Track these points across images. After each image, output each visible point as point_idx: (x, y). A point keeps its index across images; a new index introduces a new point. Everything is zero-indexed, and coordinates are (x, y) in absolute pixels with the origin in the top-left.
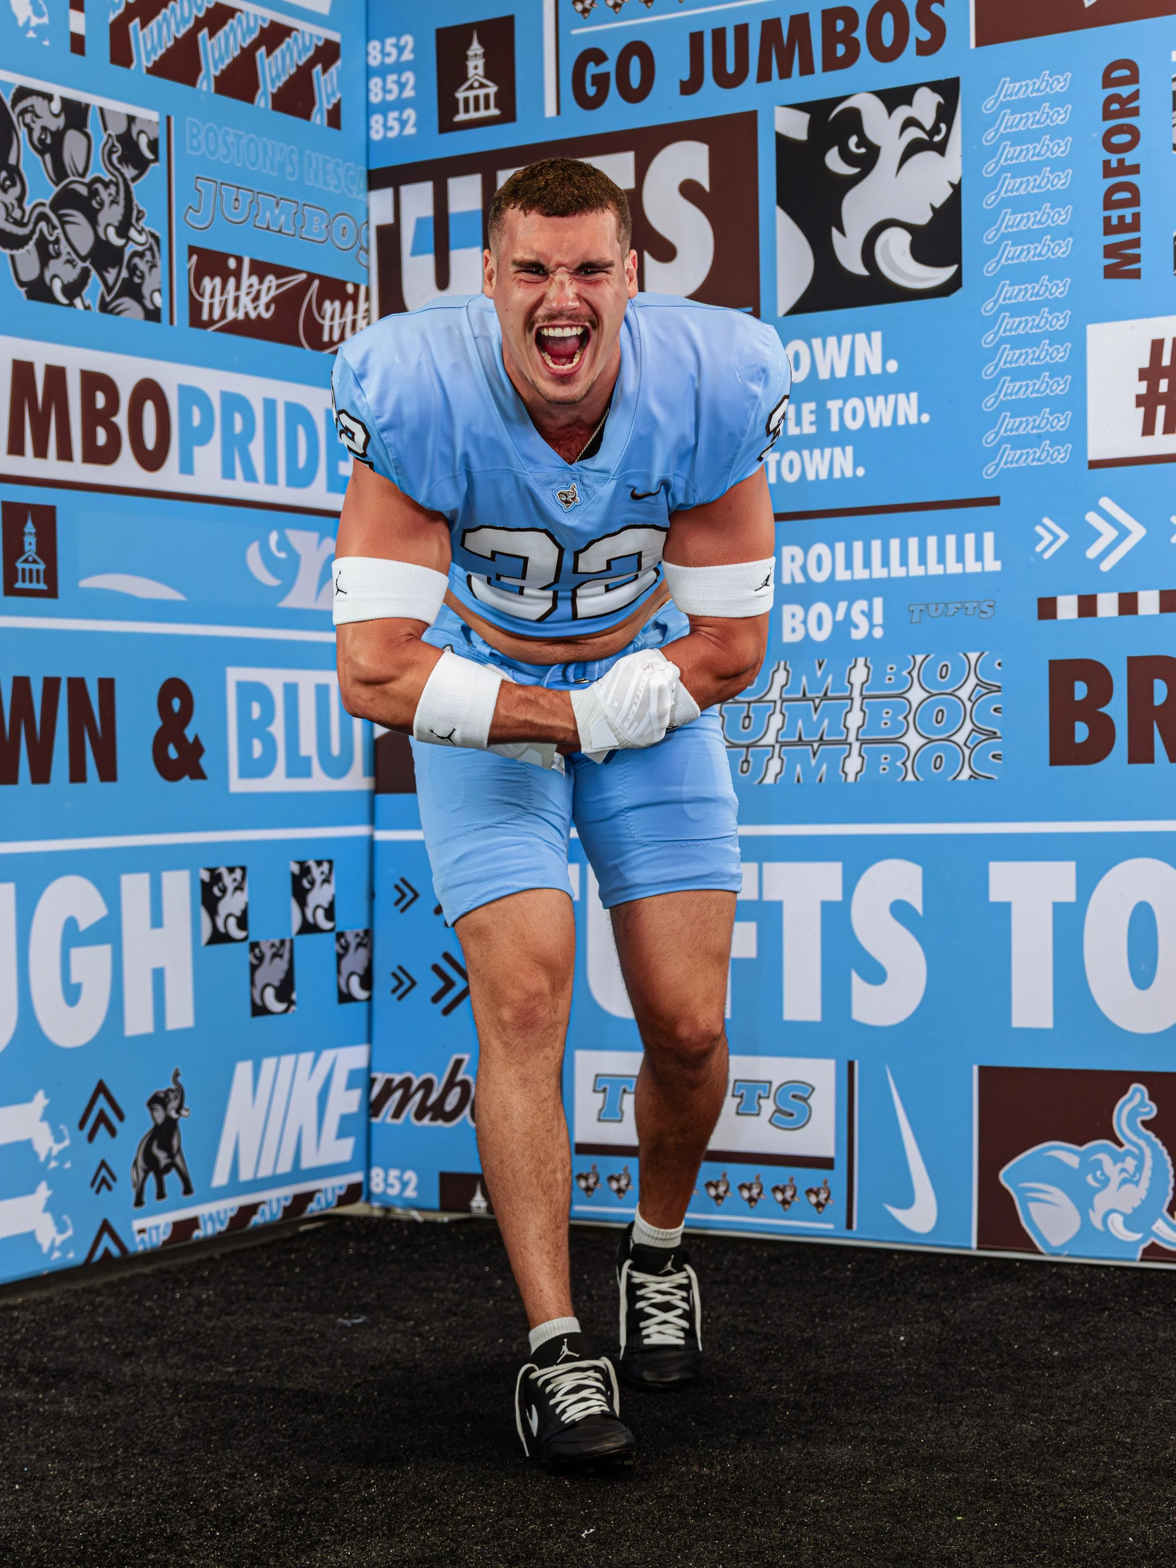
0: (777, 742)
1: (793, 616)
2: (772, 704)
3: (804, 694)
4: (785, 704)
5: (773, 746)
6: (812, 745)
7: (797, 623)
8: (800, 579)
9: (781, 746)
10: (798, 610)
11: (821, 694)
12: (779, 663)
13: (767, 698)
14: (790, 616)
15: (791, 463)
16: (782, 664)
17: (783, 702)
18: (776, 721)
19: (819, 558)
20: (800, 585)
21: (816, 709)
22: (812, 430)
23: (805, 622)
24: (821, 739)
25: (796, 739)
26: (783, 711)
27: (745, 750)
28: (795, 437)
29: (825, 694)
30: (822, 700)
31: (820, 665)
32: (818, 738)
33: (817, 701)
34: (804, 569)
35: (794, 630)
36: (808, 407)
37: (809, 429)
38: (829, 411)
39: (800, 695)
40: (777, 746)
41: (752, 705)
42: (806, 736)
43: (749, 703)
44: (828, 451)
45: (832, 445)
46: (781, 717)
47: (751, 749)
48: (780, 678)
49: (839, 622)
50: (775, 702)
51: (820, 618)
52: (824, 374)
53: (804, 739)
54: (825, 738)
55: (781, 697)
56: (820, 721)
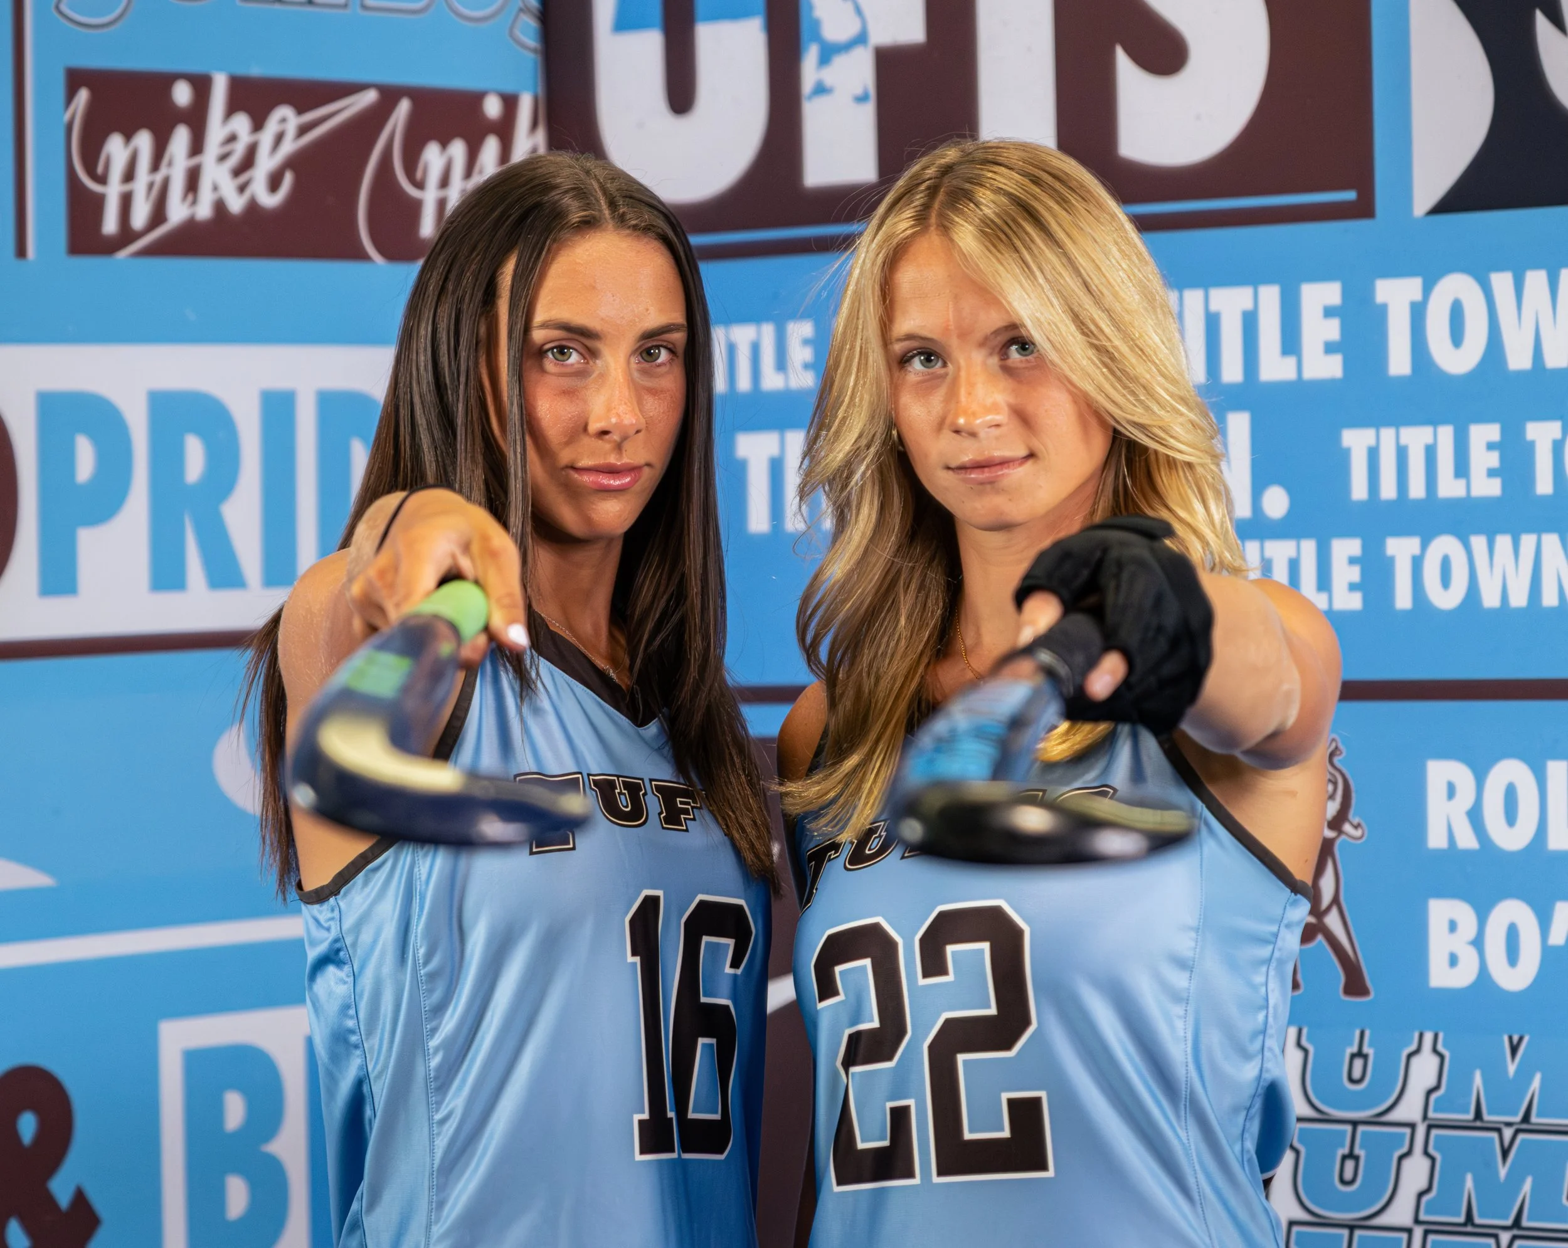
0: (1417, 1221)
1: (1453, 926)
2: (1408, 1131)
3: (1478, 1115)
4: (1434, 1132)
5: (1409, 1231)
6: (1496, 1237)
7: (1461, 943)
8: (1467, 840)
9: (1426, 1233)
10: (1464, 913)
11: (1518, 1118)
12: (1421, 1036)
13: (1395, 1116)
14: (1445, 926)
15: (1446, 566)
16: (1428, 1038)
17: (1430, 1128)
18: (1415, 1172)
19: (1511, 796)
20: (1467, 853)
21: (1505, 1153)
22: (1492, 488)
23: (1478, 943)
24: (1517, 1223)
25: (1461, 1219)
26: (1431, 1150)
27: (1345, 1232)
28: (1453, 504)
29: (1526, 1118)
30: (1517, 1132)
31: (1514, 1050)
32: (1509, 1222)
33: (1508, 1133)
34: (1475, 816)
35: (1453, 960)
36: (1483, 434)
37: (1487, 487)
38: (1530, 447)
39: (1471, 1116)
40: (1418, 1232)
41: (1361, 1129)
42: (1481, 1216)
43: (1355, 1124)
44: (1528, 541)
45: (1539, 529)
46: (1426, 1163)
47: (1358, 1233)
48: (1424, 1070)
49: (1556, 949)
50: (1412, 1126)
51: (1512, 935)
52: (1519, 359)
53: (1478, 1220)
54: (1525, 1223)
55: (1425, 1117)
56: (1515, 1181)
